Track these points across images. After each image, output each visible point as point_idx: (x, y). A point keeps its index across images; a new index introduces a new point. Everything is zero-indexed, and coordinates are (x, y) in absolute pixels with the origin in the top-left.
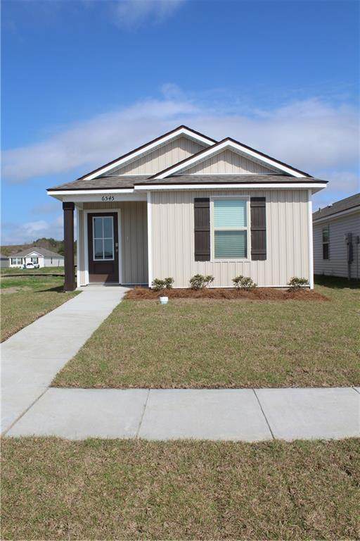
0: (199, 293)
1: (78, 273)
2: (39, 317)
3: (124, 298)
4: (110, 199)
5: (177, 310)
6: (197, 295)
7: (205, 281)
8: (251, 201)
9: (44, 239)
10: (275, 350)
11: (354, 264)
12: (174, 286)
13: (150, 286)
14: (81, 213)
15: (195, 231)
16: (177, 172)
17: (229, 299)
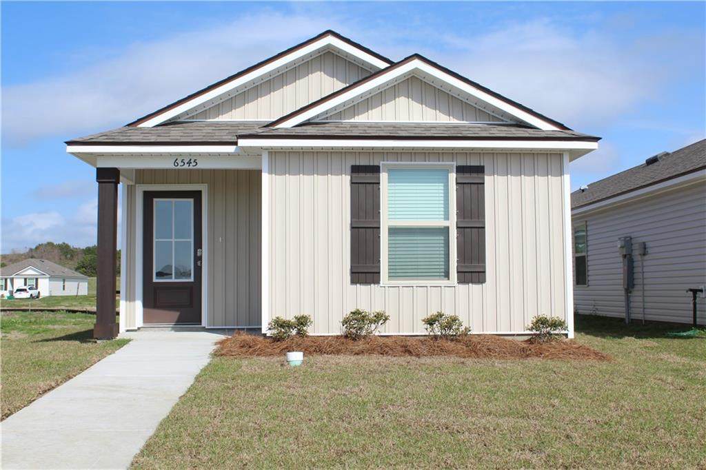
0: (360, 345)
1: (123, 306)
2: (45, 392)
3: (216, 354)
4: (189, 163)
5: (323, 377)
6: (357, 349)
7: (371, 323)
8: (457, 172)
9: (50, 244)
10: (534, 459)
11: (636, 295)
12: (311, 331)
13: (264, 331)
14: (130, 191)
15: (352, 228)
16: (318, 116)
17: (418, 356)
